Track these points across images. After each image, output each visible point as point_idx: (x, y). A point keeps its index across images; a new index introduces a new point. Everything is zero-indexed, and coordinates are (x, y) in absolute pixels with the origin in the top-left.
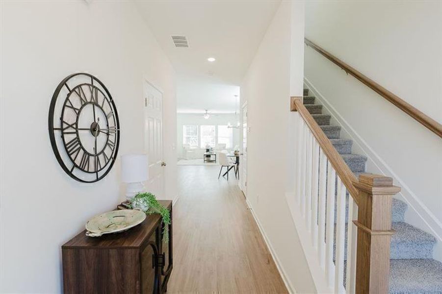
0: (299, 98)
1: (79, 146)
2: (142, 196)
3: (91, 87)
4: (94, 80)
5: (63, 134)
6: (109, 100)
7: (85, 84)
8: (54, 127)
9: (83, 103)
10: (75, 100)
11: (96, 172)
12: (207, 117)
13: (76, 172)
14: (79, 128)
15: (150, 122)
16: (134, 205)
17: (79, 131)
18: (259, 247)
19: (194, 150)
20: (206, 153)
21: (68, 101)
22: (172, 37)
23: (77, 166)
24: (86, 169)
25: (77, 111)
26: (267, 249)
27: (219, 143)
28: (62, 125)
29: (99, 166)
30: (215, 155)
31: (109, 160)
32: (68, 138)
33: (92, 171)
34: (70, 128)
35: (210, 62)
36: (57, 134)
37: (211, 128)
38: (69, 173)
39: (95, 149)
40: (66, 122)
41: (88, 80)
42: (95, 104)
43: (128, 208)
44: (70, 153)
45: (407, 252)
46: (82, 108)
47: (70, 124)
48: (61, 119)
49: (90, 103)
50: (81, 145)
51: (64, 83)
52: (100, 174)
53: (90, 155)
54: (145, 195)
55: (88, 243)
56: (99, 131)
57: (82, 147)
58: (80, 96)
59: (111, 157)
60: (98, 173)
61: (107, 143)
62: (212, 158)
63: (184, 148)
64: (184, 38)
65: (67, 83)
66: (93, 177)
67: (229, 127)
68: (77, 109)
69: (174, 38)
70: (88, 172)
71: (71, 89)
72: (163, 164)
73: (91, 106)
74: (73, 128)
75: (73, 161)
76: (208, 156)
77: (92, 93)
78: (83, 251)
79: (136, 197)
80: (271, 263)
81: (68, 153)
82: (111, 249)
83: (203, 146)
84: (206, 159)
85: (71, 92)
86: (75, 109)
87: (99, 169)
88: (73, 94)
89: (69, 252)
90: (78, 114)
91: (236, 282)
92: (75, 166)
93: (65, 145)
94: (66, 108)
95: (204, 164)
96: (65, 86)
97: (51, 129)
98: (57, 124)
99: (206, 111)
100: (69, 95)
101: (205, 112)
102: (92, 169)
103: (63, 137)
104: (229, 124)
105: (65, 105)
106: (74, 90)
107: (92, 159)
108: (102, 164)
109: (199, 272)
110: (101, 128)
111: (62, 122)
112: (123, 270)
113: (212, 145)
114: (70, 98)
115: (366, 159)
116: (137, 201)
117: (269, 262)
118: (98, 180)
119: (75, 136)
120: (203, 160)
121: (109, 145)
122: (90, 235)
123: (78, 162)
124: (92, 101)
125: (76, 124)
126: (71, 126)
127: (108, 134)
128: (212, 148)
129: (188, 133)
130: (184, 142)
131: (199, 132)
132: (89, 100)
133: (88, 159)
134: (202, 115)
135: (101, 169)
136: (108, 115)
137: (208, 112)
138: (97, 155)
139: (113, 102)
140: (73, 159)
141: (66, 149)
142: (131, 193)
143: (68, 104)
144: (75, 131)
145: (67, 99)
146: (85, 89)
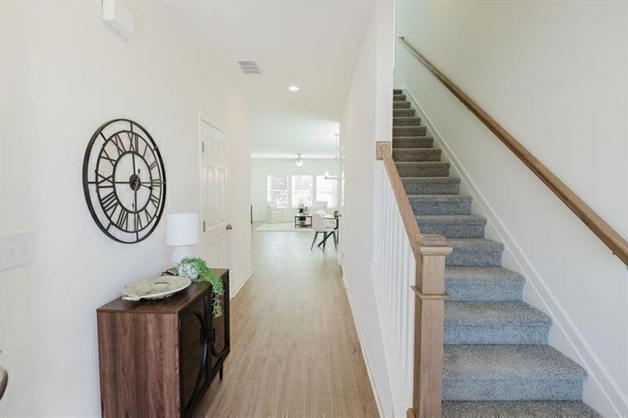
0: (386, 144)
1: (116, 201)
2: (189, 262)
3: (130, 134)
4: (133, 125)
5: (98, 188)
6: (153, 147)
7: (124, 131)
8: (89, 181)
9: (121, 153)
10: (112, 151)
11: (136, 232)
12: (299, 164)
13: (113, 230)
14: (116, 181)
15: (209, 173)
16: (180, 272)
17: (116, 185)
18: (347, 334)
19: (282, 209)
20: (298, 215)
21: (104, 152)
22: (239, 62)
23: (113, 224)
24: (124, 228)
25: (114, 163)
26: (356, 336)
27: (317, 200)
28: (97, 178)
29: (139, 225)
30: (311, 217)
31: (152, 219)
32: (104, 193)
33: (131, 231)
34: (106, 181)
35: (293, 92)
36: (92, 188)
37: (306, 179)
38: (105, 231)
39: (135, 205)
40: (101, 174)
41: (127, 126)
42: (135, 153)
43: (172, 275)
44: (106, 209)
45: (515, 336)
46: (119, 159)
47: (106, 177)
48: (96, 171)
49: (129, 152)
50: (118, 200)
51: (99, 132)
52: (142, 234)
53: (129, 212)
54: (193, 260)
55: (124, 306)
56: (139, 185)
57: (119, 203)
58: (117, 145)
59: (155, 215)
60: (139, 233)
61: (150, 199)
62: (307, 222)
63: (268, 208)
64: (253, 63)
65: (102, 132)
66: (133, 237)
67: (326, 178)
68: (114, 160)
69: (241, 63)
70: (126, 231)
71: (107, 138)
72: (229, 228)
73: (131, 155)
74: (110, 181)
75: (109, 218)
76: (302, 219)
77: (131, 140)
78: (118, 316)
79: (182, 262)
80: (357, 353)
81: (103, 208)
82: (148, 313)
83: (296, 204)
84: (298, 222)
85: (107, 142)
86: (111, 160)
87: (140, 228)
88: (110, 143)
89: (105, 316)
90: (115, 166)
91: (308, 372)
92: (112, 223)
93: (100, 200)
94: (101, 159)
95: (296, 230)
96: (100, 135)
97: (86, 183)
98: (91, 177)
99: (299, 155)
100: (104, 145)
101: (298, 157)
102: (131, 228)
103: (98, 191)
104: (327, 174)
105: (100, 157)
106: (110, 139)
107: (131, 216)
108: (144, 223)
109: (264, 360)
110: (141, 181)
111: (97, 175)
112: (160, 335)
113: (308, 204)
114: (105, 149)
115: (485, 222)
116: (184, 267)
117: (355, 351)
118: (138, 241)
119: (111, 190)
120: (294, 224)
121: (152, 200)
122: (126, 298)
123: (115, 219)
124: (132, 150)
125: (113, 176)
126: (107, 179)
127: (151, 188)
128: (307, 208)
129: (274, 186)
130: (269, 199)
131: (290, 184)
132: (127, 150)
133: (127, 216)
134: (294, 161)
135: (142, 229)
136: (152, 165)
137: (301, 156)
138: (137, 212)
139: (157, 150)
140: (109, 215)
141: (102, 204)
142: (177, 258)
143: (103, 155)
144: (111, 184)
145: (103, 150)
146: (124, 137)
